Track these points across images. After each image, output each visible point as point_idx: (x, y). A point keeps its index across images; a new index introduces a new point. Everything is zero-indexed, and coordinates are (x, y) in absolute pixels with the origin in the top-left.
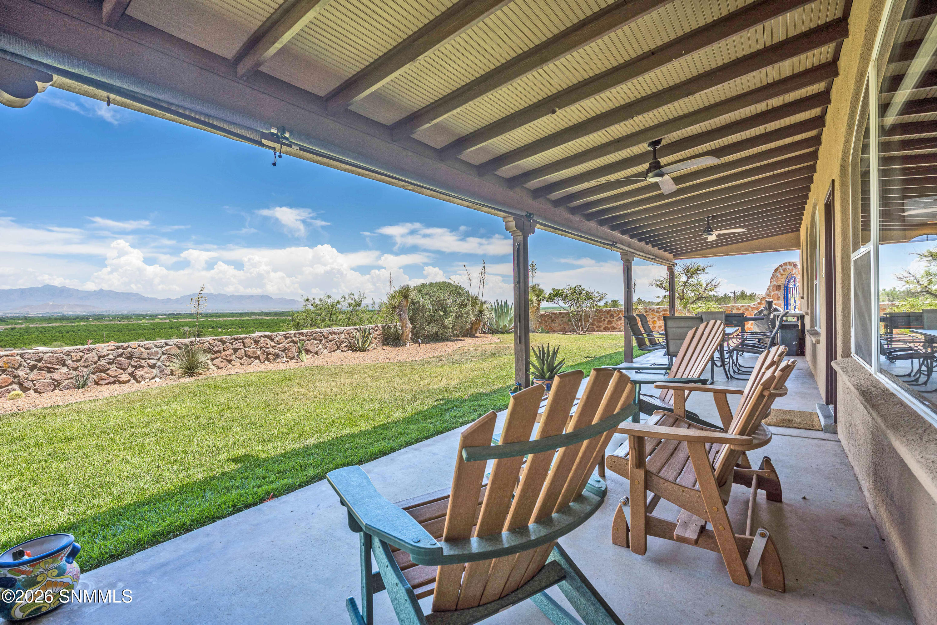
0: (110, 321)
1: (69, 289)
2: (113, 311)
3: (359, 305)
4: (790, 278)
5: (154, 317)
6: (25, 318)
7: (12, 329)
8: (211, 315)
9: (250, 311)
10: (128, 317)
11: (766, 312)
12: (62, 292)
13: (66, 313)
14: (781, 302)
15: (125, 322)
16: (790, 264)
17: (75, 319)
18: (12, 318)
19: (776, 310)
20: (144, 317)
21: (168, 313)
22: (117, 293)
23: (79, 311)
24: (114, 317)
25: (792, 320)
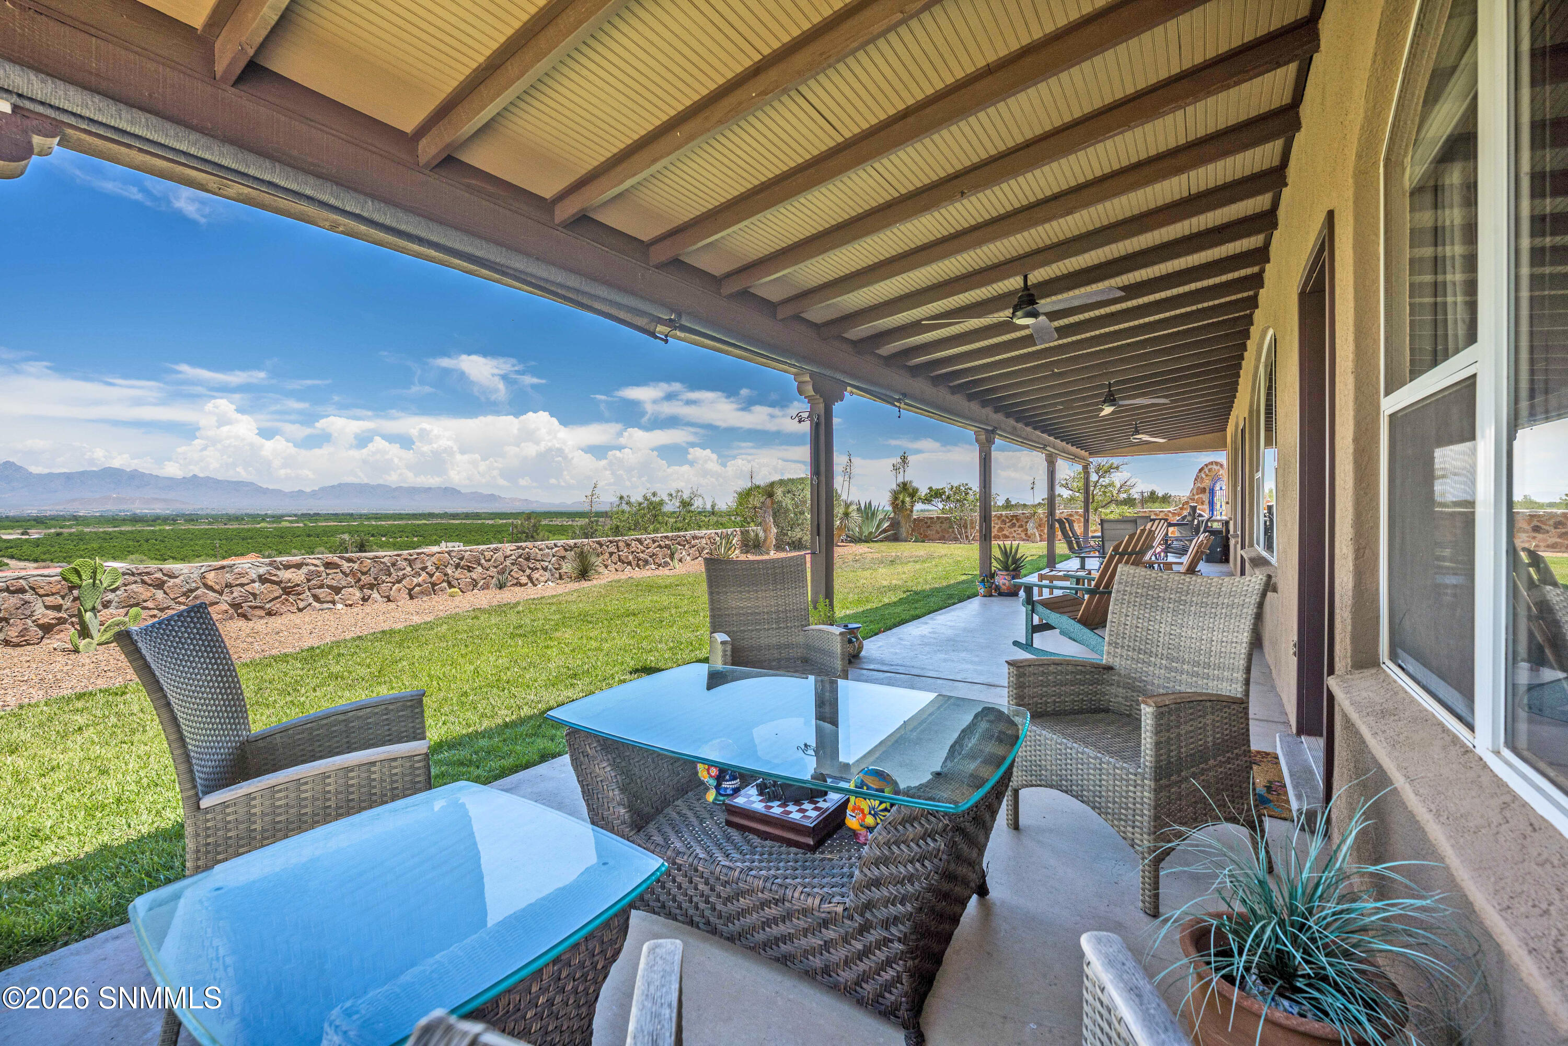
0: (210, 523)
1: (143, 474)
2: (213, 509)
3: (690, 504)
4: (1216, 479)
5: (278, 518)
6: (75, 518)
7: (58, 534)
8: (368, 517)
9: (427, 511)
10: (238, 518)
11: (1189, 518)
12: (134, 478)
13: (138, 511)
14: (1206, 507)
15: (234, 526)
16: (1217, 463)
17: (154, 521)
18: (53, 518)
19: (1200, 515)
20: (264, 518)
21: (300, 512)
22: (218, 481)
23: (159, 509)
24: (215, 519)
25: (1216, 526)
